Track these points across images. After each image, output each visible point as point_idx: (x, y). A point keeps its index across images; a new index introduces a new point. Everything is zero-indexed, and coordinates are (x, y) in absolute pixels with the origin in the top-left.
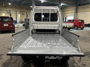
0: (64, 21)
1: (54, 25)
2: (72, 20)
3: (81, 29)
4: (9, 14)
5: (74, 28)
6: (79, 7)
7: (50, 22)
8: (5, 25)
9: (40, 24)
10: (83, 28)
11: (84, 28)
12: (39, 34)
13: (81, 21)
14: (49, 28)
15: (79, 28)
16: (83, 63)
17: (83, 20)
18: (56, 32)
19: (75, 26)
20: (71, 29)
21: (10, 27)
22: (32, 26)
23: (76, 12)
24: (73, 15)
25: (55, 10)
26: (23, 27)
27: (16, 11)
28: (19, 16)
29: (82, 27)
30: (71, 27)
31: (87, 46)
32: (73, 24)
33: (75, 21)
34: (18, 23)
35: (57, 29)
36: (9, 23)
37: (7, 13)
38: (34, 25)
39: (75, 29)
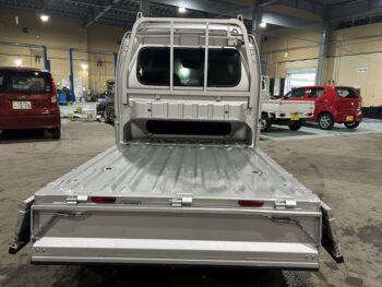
0: (277, 93)
1: (222, 103)
2: (308, 88)
3: (348, 127)
4: (42, 60)
5: (318, 121)
6: (341, 35)
7: (207, 90)
8: (16, 105)
9: (162, 96)
10: (357, 124)
11: (362, 125)
12: (159, 142)
13: (346, 93)
14: (203, 117)
15: (336, 125)
16: (351, 274)
17: (358, 91)
18: (234, 137)
19: (319, 114)
20: (303, 129)
21: (40, 114)
22: (127, 105)
23: (328, 53)
24: (315, 70)
25: (229, 36)
26: (99, 117)
27: (71, 50)
28: (82, 69)
29: (350, 118)
30: (304, 116)
31: (371, 197)
32: (314, 106)
33: (320, 94)
34: (78, 100)
35: (236, 119)
36: (38, 97)
37: (33, 58)
38: (134, 103)
39: (319, 127)
